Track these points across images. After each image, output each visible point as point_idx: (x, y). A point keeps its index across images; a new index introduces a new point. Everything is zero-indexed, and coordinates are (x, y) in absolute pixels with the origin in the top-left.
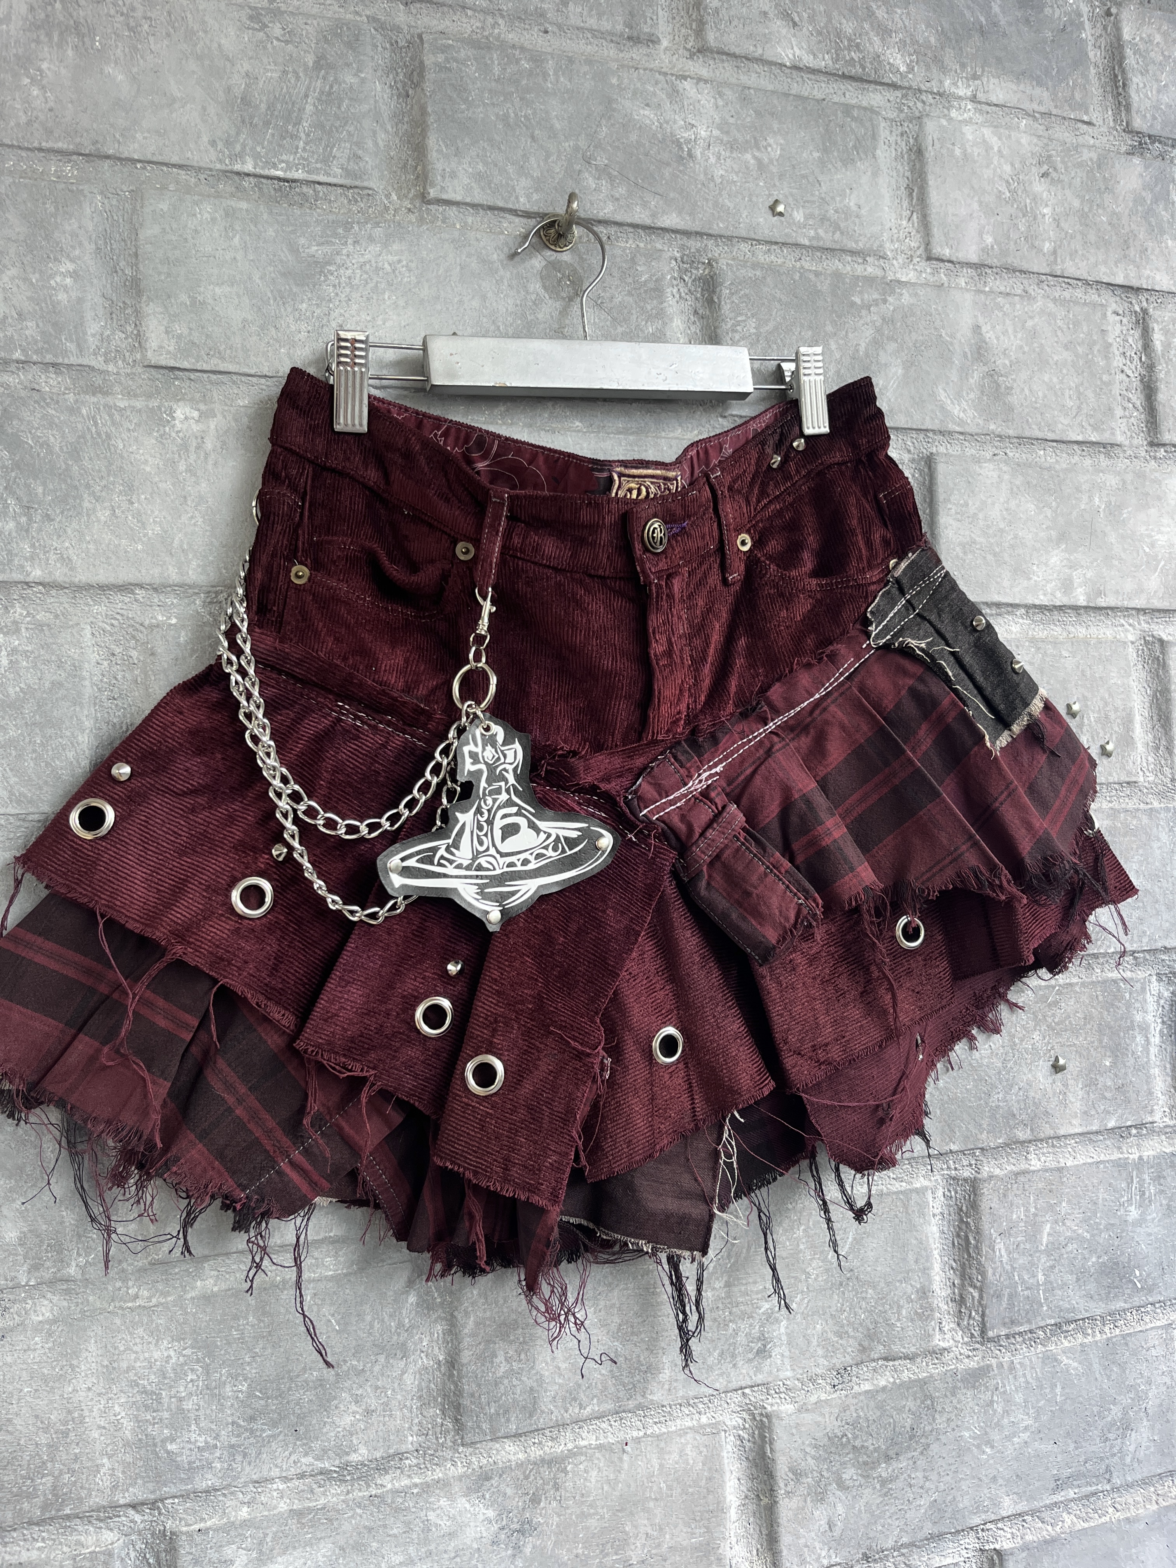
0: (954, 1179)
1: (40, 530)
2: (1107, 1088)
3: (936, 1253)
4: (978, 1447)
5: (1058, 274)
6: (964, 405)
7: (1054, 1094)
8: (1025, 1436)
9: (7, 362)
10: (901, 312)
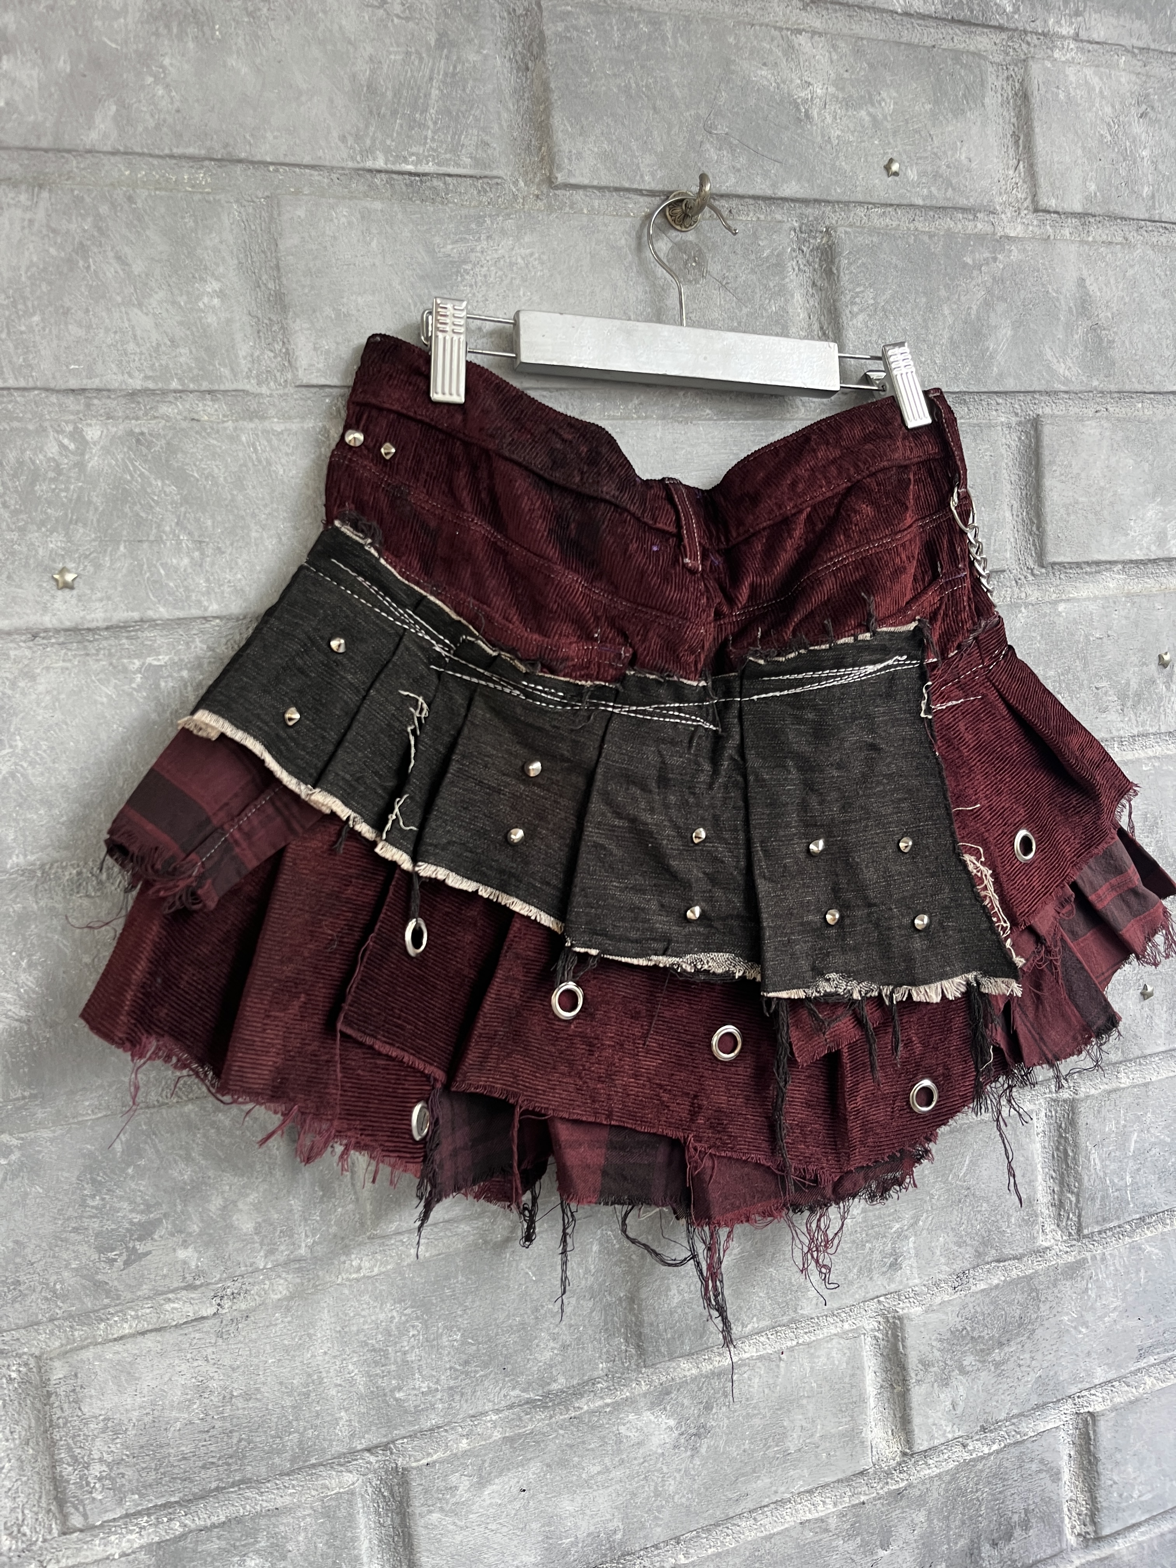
0: (1054, 1101)
1: (213, 564)
3: (1039, 1166)
4: (1075, 1328)
5: (1157, 218)
6: (1069, 362)
7: (1142, 1019)
8: (1114, 1315)
9: (164, 393)
10: (1010, 270)
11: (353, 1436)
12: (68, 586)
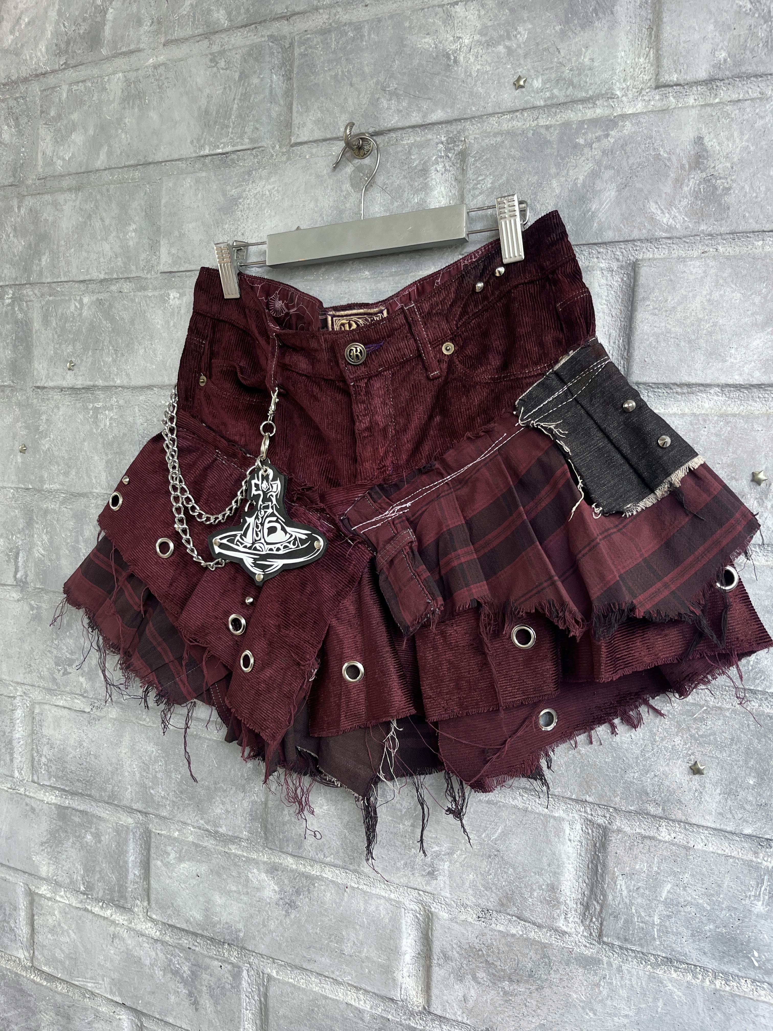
0: (590, 821)
2: (747, 802)
3: (570, 866)
4: (583, 1008)
7: (690, 790)
8: (624, 1021)
10: (621, 142)
11: (132, 800)
12: (70, 369)
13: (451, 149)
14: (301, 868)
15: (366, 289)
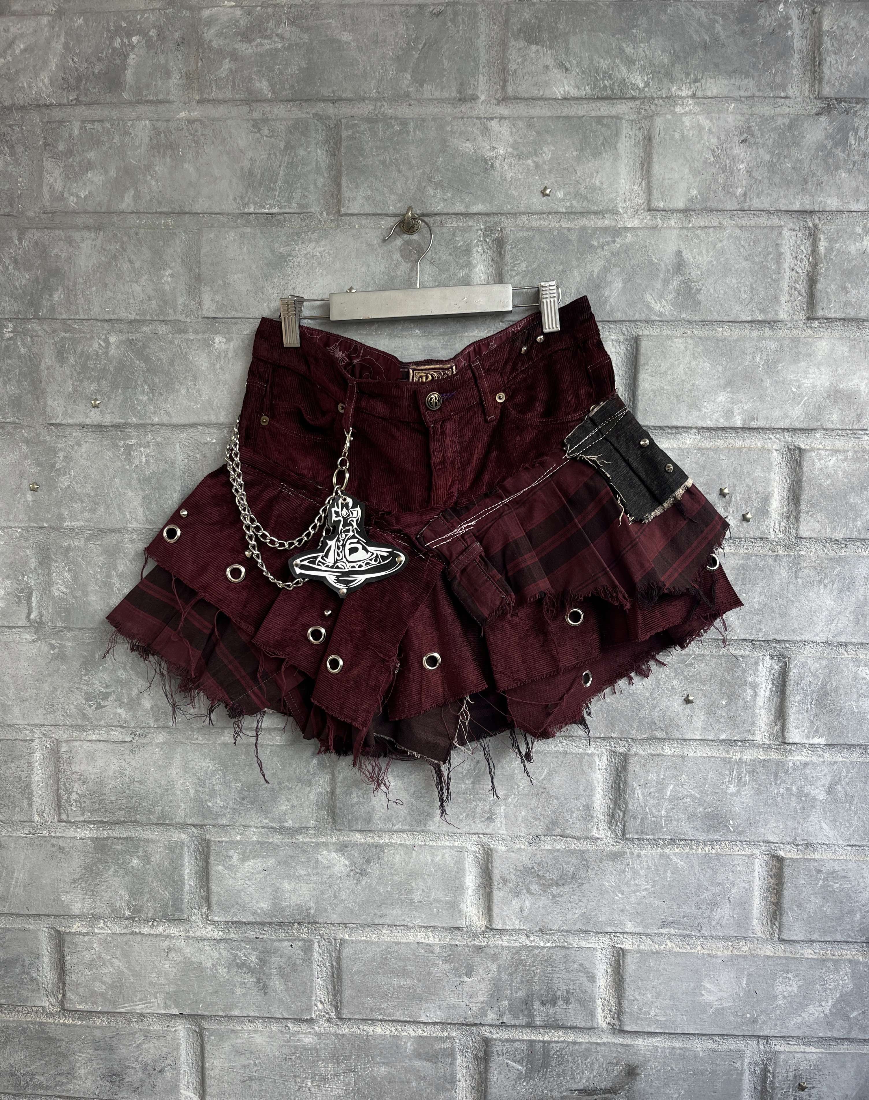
0: (614, 752)
2: (722, 716)
3: (599, 789)
4: (614, 892)
5: (746, 208)
6: (664, 302)
7: (684, 715)
8: (645, 893)
9: (144, 321)
10: (625, 248)
11: (186, 816)
12: (96, 406)
13: (488, 235)
14: (370, 840)
15: (418, 345)
